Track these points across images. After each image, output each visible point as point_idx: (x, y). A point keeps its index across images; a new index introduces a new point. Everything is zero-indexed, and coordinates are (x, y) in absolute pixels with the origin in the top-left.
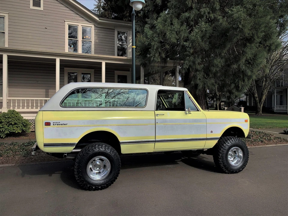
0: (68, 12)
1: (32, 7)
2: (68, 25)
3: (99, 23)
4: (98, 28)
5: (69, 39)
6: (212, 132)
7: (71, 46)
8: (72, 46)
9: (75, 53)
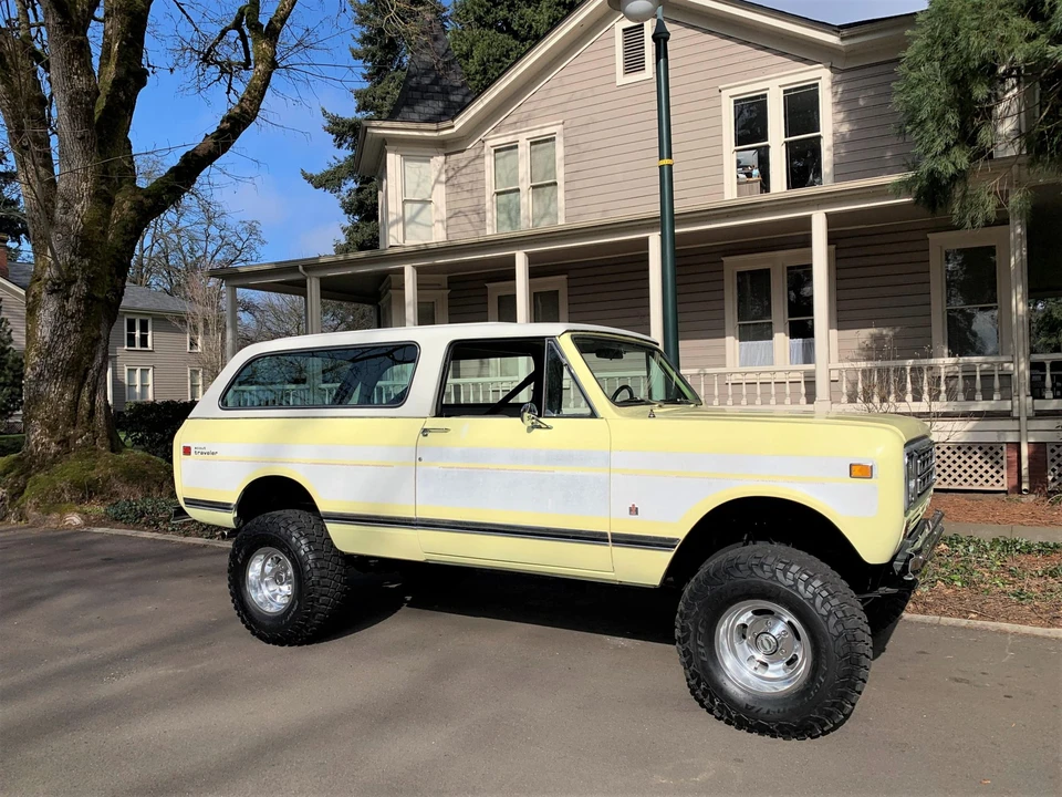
0: (728, 52)
1: (621, 79)
2: (732, 100)
3: (849, 54)
4: (847, 76)
5: (737, 151)
6: (634, 511)
7: (749, 175)
8: (756, 172)
9: (765, 197)
